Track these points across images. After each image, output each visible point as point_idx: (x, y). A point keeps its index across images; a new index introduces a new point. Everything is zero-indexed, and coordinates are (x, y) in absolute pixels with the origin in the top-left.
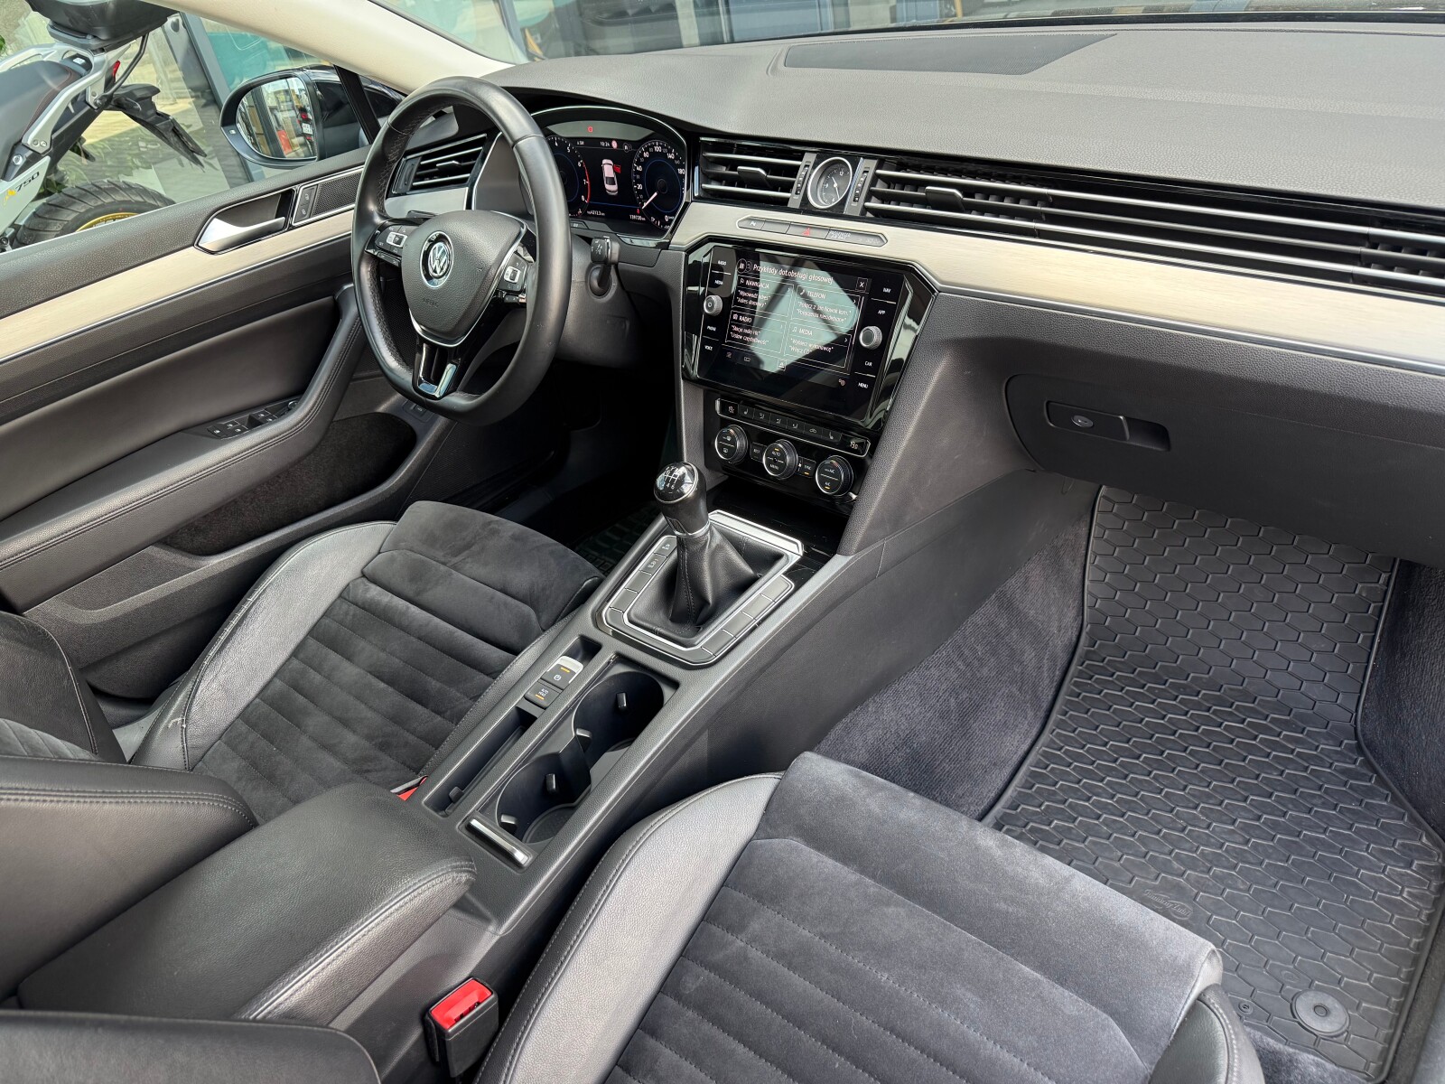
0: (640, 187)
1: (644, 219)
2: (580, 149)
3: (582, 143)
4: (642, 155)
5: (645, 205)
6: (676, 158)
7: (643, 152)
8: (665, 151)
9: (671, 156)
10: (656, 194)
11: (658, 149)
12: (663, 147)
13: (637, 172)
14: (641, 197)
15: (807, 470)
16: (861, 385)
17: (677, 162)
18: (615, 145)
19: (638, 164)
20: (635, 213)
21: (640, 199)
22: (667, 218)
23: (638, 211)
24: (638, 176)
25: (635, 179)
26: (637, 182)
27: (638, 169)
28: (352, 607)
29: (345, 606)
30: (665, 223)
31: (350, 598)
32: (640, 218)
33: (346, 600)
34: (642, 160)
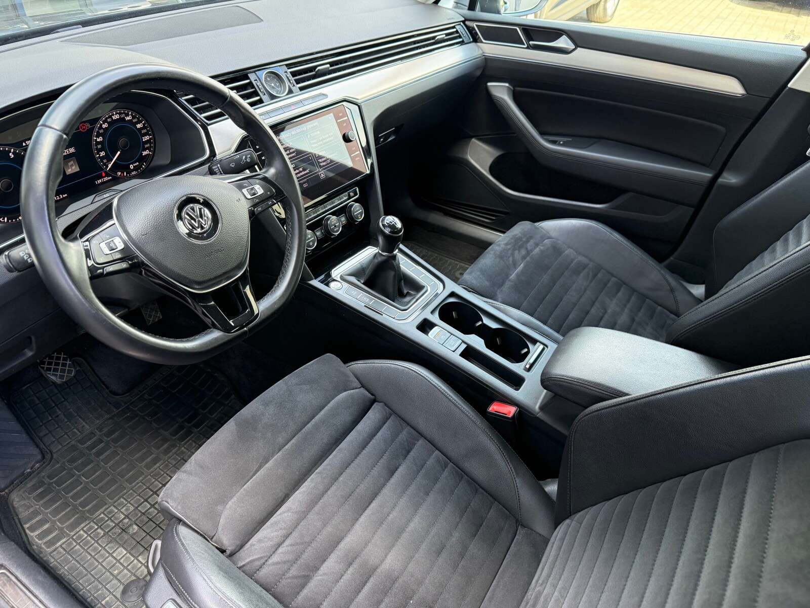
0: (102, 154)
1: (111, 178)
4: (101, 128)
5: (110, 166)
6: (134, 117)
7: (101, 125)
8: (123, 116)
9: (128, 118)
10: (119, 153)
11: (116, 117)
12: (120, 114)
13: (98, 143)
14: (105, 161)
17: (134, 121)
19: (98, 136)
20: (101, 177)
21: (104, 164)
22: (132, 167)
23: (104, 175)
24: (99, 146)
25: (97, 149)
26: (99, 151)
27: (98, 140)
28: (280, 550)
29: (275, 558)
30: (130, 171)
31: (269, 554)
32: (106, 179)
33: (266, 561)
34: (101, 131)
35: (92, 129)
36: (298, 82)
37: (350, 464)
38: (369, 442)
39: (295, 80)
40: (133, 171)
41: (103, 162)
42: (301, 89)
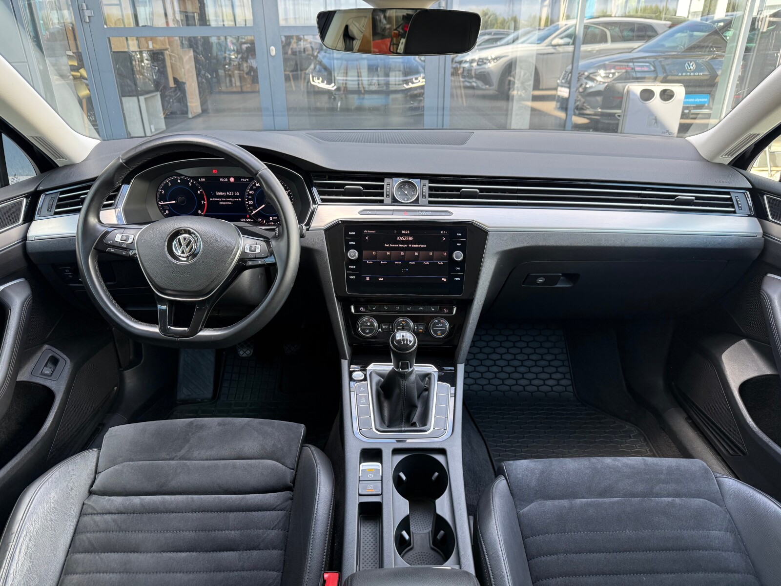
0: (251, 202)
1: (252, 220)
2: (201, 184)
3: (204, 180)
4: (254, 185)
5: (254, 212)
10: (264, 206)
13: (249, 194)
14: (252, 208)
15: (421, 329)
16: (456, 279)
18: (232, 180)
19: (251, 190)
20: (246, 217)
21: (251, 210)
22: (271, 218)
23: (248, 216)
24: (250, 197)
25: (248, 198)
26: (249, 200)
27: (250, 192)
28: (106, 516)
29: (97, 518)
30: (269, 221)
31: (99, 511)
32: (249, 220)
33: (94, 514)
34: (254, 187)
35: (246, 184)
36: (430, 196)
37: (208, 512)
38: (239, 511)
39: (429, 194)
40: (271, 221)
41: (250, 208)
42: (430, 202)
